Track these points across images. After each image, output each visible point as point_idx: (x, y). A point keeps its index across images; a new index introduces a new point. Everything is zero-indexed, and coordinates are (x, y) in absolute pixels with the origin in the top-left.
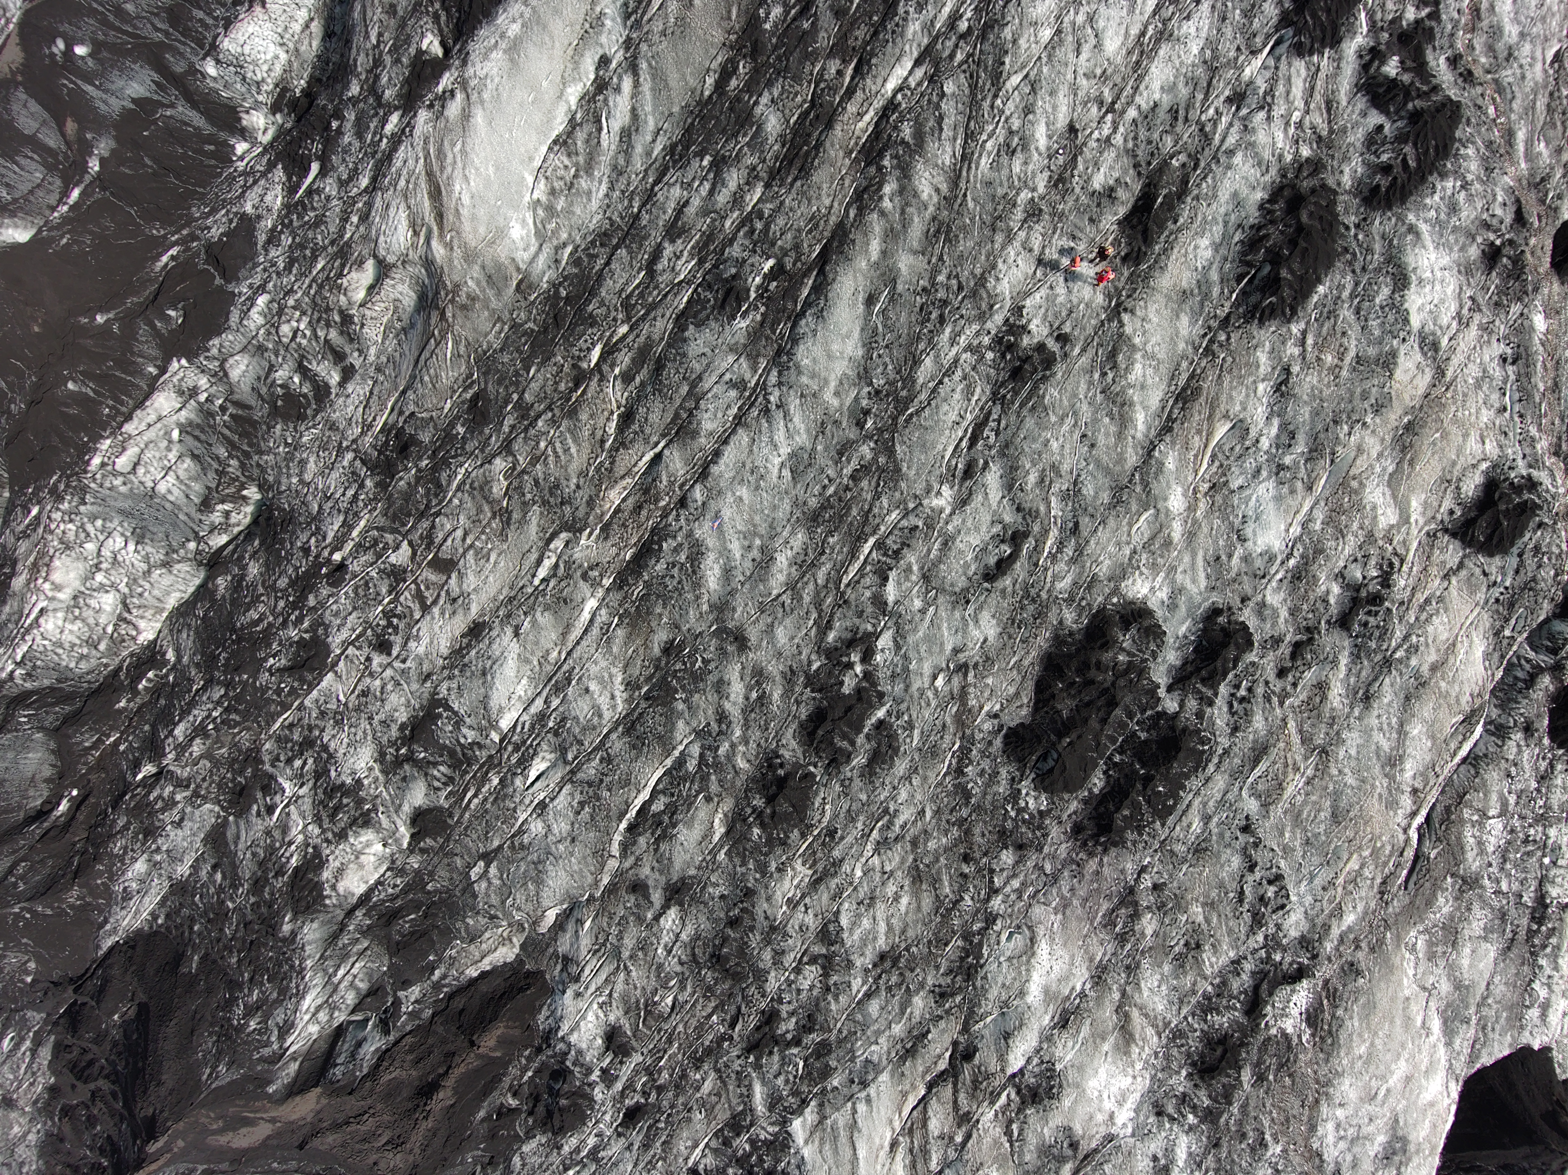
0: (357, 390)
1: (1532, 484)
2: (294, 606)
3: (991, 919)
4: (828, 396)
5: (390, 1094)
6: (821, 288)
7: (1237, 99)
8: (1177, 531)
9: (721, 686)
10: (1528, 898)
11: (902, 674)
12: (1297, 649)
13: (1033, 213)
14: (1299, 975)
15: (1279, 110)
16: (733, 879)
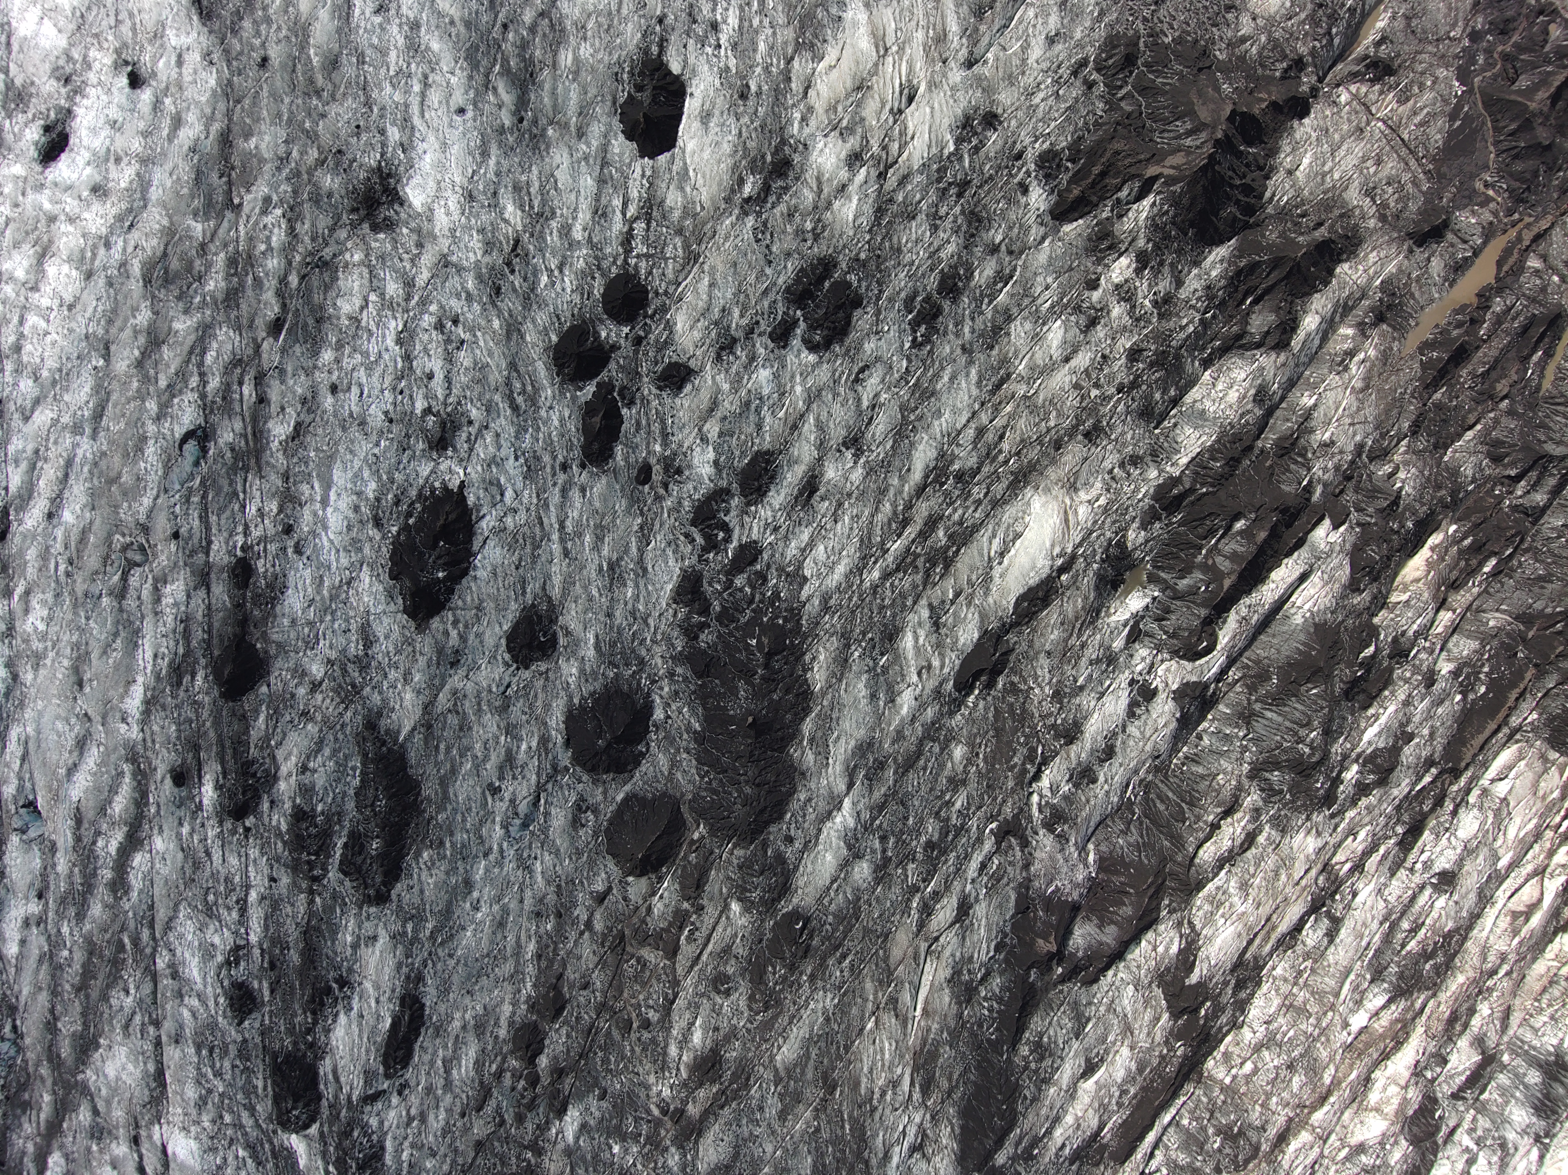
0: (1108, 465)
1: (660, 388)
2: (1139, 376)
3: (870, 231)
4: (926, 438)
5: (1119, 173)
6: (927, 476)
7: (776, 529)
8: (798, 379)
9: (973, 331)
10: (654, 224)
11: (901, 332)
12: (752, 331)
13: (849, 495)
14: (748, 200)
15: (762, 523)
16: (971, 253)
